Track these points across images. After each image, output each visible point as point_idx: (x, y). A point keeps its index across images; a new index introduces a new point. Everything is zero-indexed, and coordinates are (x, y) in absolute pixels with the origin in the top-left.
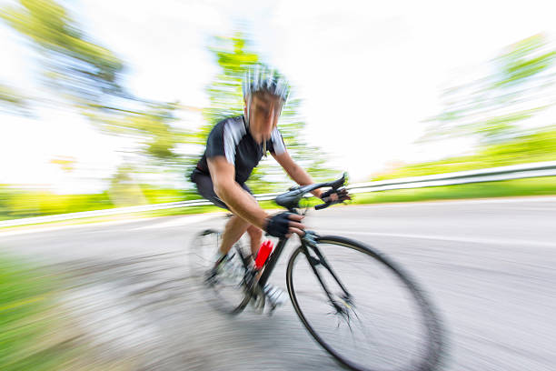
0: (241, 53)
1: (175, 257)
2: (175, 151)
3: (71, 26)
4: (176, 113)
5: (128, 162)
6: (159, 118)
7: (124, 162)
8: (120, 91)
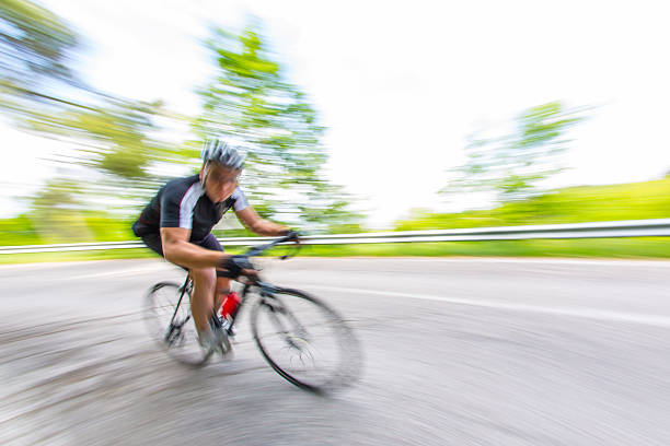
0: (252, 58)
1: (124, 323)
2: (150, 171)
4: (155, 119)
6: (128, 122)
7: (58, 175)
8: (70, 76)
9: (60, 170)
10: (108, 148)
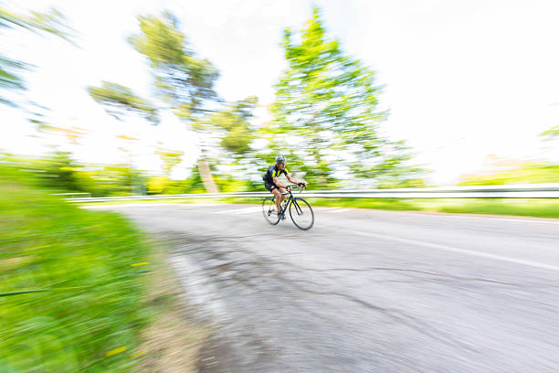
3: (187, 48)
5: (206, 154)
10: (224, 134)
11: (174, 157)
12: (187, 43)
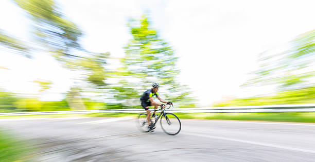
0: (145, 29)
2: (106, 82)
5: (77, 85)
7: (74, 85)
9: (75, 83)
11: (46, 85)
12: (56, 7)
